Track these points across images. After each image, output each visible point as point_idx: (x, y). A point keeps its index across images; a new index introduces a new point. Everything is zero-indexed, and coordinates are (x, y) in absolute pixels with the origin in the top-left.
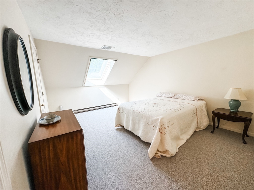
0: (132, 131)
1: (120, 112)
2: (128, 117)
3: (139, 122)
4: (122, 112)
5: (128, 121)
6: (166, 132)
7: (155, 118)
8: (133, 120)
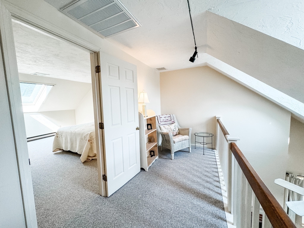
0: (70, 150)
1: (59, 137)
2: (66, 139)
3: (76, 140)
4: (60, 136)
5: (66, 143)
6: (94, 142)
7: (86, 134)
8: (71, 140)
